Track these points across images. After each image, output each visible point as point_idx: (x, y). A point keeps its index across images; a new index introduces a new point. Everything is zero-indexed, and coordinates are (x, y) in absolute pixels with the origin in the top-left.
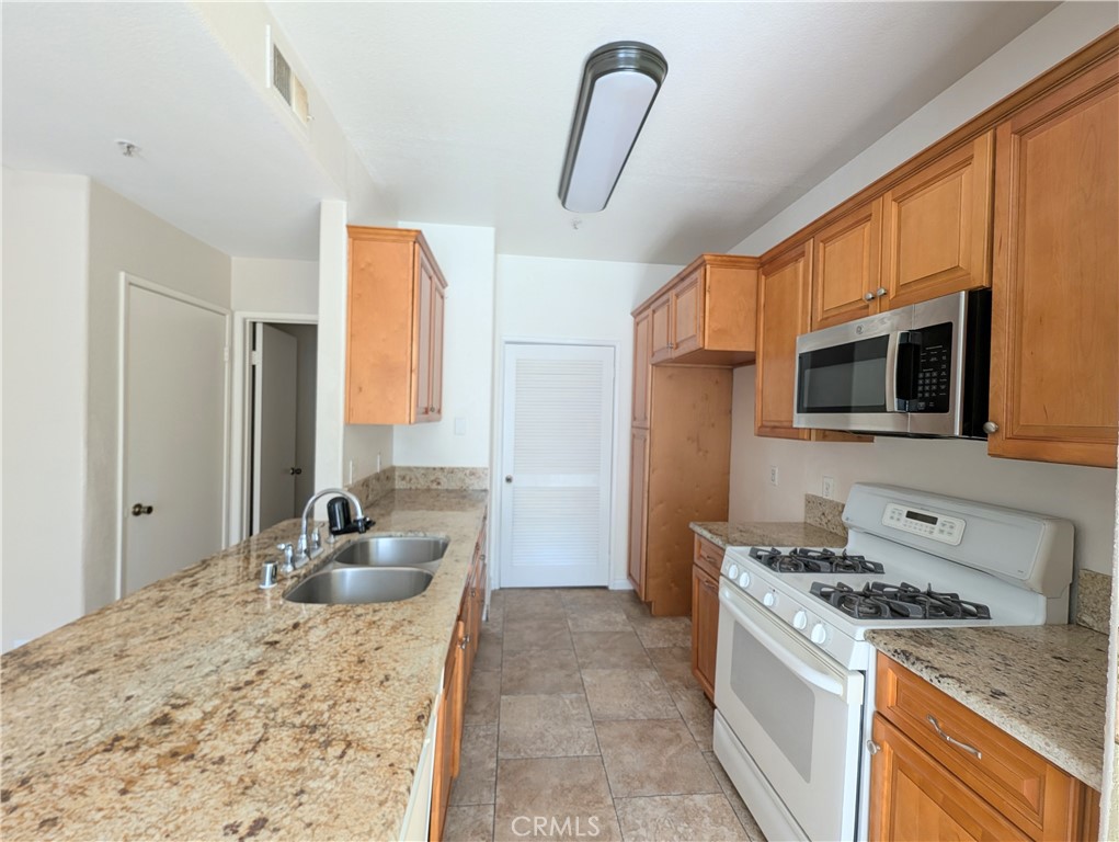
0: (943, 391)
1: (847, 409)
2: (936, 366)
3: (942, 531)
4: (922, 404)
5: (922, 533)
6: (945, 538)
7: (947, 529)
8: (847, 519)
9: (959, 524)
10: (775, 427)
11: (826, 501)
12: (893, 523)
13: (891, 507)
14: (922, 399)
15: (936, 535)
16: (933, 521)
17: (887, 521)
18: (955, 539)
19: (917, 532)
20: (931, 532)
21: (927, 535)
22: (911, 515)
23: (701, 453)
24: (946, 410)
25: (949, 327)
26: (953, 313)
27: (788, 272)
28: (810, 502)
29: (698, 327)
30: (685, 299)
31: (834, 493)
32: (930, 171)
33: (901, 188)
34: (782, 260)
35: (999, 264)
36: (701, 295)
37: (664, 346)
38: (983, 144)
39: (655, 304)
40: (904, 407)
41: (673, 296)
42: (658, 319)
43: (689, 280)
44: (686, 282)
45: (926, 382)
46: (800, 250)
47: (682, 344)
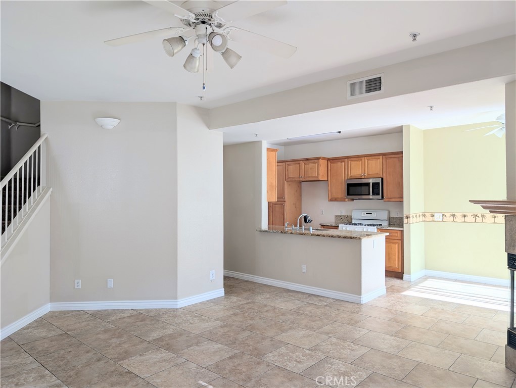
0: (379, 192)
2: (377, 188)
3: (373, 215)
4: (375, 194)
9: (375, 213)
10: (336, 199)
11: (342, 216)
13: (363, 213)
16: (371, 214)
17: (362, 215)
18: (375, 216)
20: (371, 216)
22: (367, 214)
23: (296, 208)
24: (380, 195)
25: (379, 183)
26: (379, 181)
27: (339, 164)
28: (337, 217)
29: (318, 174)
30: (310, 166)
31: (344, 214)
32: (373, 157)
33: (368, 158)
34: (337, 161)
35: (384, 175)
36: (319, 166)
37: (297, 176)
38: (381, 157)
39: (289, 163)
40: (373, 194)
41: (302, 163)
42: (291, 168)
43: (312, 161)
44: (310, 161)
45: (376, 190)
46: (343, 160)
47: (309, 177)
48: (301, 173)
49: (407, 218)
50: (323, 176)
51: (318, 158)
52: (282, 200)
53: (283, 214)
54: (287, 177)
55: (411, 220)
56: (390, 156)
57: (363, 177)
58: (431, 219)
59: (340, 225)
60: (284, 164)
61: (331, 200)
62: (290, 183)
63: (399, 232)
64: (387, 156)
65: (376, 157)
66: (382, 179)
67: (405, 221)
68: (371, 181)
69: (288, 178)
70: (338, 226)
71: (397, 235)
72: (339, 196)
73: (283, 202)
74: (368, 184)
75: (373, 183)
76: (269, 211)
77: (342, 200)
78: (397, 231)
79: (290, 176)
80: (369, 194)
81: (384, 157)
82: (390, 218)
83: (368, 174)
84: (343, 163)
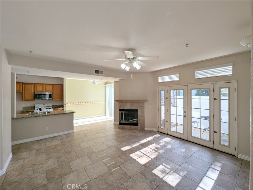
13: (41, 105)
16: (45, 105)
22: (43, 105)
27: (30, 86)
28: (24, 108)
33: (46, 85)
34: (28, 84)
35: (53, 91)
38: (51, 85)
46: (32, 84)
57: (43, 92)
61: (24, 101)
65: (49, 85)
67: (64, 106)
77: (32, 100)
81: (53, 85)
82: (52, 105)
83: (46, 91)
84: (32, 86)
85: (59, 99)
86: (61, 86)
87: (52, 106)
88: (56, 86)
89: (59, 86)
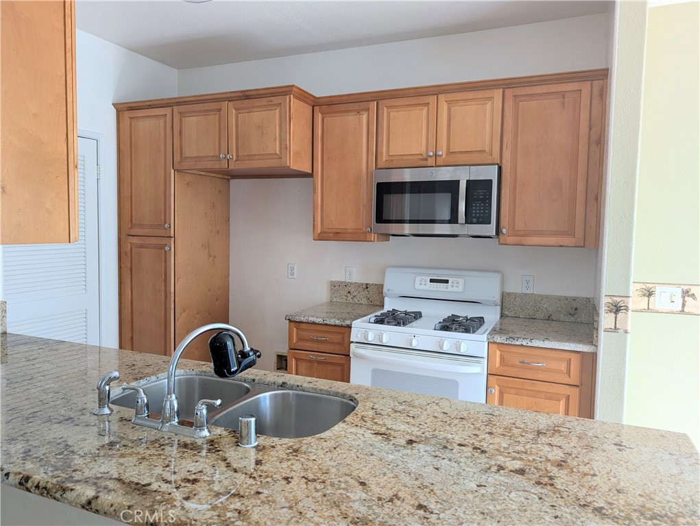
0: (487, 213)
1: (433, 222)
2: (483, 201)
3: (452, 286)
4: (475, 220)
5: (442, 289)
6: (455, 289)
7: (455, 284)
8: (389, 290)
9: (461, 281)
10: (338, 233)
11: (351, 283)
12: (423, 287)
13: (418, 279)
14: (475, 217)
15: (450, 289)
16: (447, 282)
17: (418, 286)
18: (460, 289)
19: (438, 289)
20: (447, 288)
21: (445, 290)
22: (432, 281)
23: (211, 259)
24: (490, 223)
25: (491, 181)
26: (490, 173)
27: (351, 118)
28: (335, 286)
29: (284, 147)
30: (257, 116)
31: (357, 277)
32: (470, 95)
33: (451, 97)
34: (343, 107)
35: (507, 154)
36: (285, 120)
37: (212, 154)
38: (498, 94)
39: (183, 108)
40: (468, 221)
41: (230, 109)
42: (193, 124)
43: (264, 101)
44: (257, 102)
45: (477, 208)
46: (363, 105)
47: (251, 157)
48: (224, 143)
49: (616, 309)
50: (298, 154)
51: (285, 91)
52: (161, 232)
53: (166, 280)
54: (177, 158)
55: (631, 320)
56: (530, 90)
57: (431, 162)
58: (643, 303)
59: (355, 324)
60: (167, 111)
61: (322, 237)
62: (188, 178)
63: (575, 361)
64: (519, 91)
65: (480, 94)
66: (500, 169)
67: (606, 320)
68: (463, 176)
69: (183, 159)
70: (350, 327)
71: (563, 366)
72: (350, 225)
73: (163, 241)
74: (452, 186)
75: (468, 181)
76: (120, 268)
77: (358, 236)
78: (567, 356)
79: (187, 153)
80: (454, 219)
81: (509, 92)
82: (504, 296)
83: (449, 153)
84: (365, 117)
85: (556, 234)
86: (586, 87)
87: (497, 297)
88: (532, 96)
89: (563, 95)
